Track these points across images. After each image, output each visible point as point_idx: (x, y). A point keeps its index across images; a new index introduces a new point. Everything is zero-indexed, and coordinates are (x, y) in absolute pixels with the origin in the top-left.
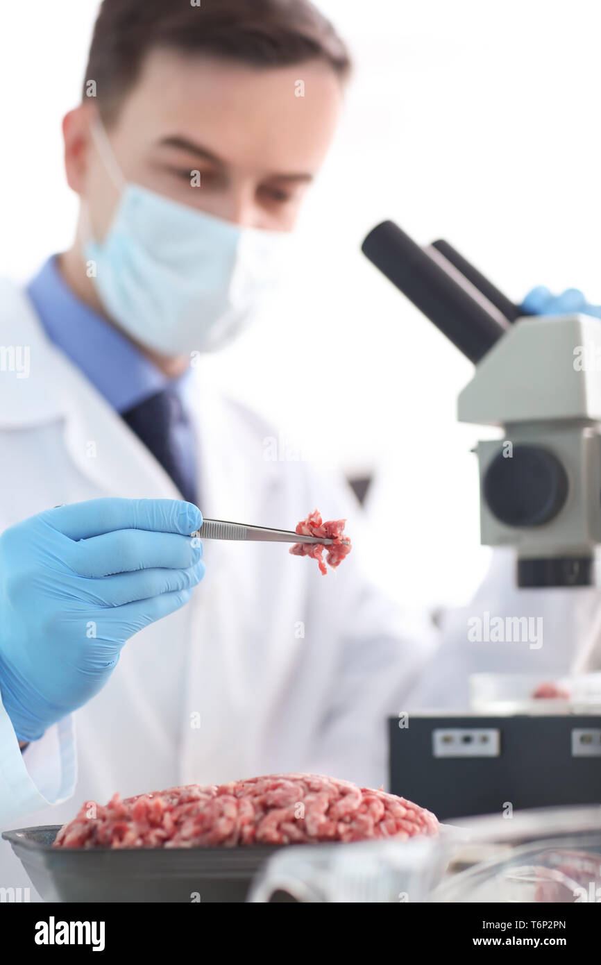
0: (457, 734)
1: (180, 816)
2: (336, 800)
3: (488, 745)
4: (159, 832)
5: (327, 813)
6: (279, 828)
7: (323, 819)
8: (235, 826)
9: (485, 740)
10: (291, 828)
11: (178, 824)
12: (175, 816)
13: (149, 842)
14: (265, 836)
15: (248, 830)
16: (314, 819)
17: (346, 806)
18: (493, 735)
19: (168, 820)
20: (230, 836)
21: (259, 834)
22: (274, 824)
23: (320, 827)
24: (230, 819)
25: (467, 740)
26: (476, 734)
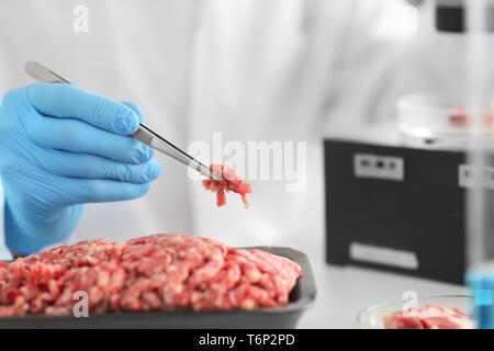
0: (373, 159)
1: (66, 281)
2: (198, 268)
3: (395, 170)
4: (46, 296)
5: (186, 282)
6: (141, 298)
7: (179, 289)
8: (104, 293)
9: (393, 166)
10: (151, 297)
11: (62, 289)
12: (60, 282)
13: (35, 306)
14: (128, 305)
15: (115, 298)
16: (171, 289)
17: (203, 275)
18: (399, 163)
19: (53, 285)
20: (101, 302)
21: (123, 302)
22: (137, 294)
23: (176, 297)
24: (101, 288)
25: (380, 165)
26: (387, 160)
